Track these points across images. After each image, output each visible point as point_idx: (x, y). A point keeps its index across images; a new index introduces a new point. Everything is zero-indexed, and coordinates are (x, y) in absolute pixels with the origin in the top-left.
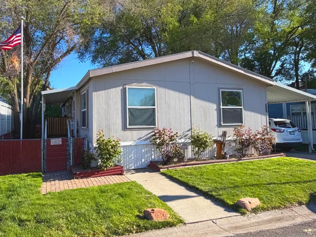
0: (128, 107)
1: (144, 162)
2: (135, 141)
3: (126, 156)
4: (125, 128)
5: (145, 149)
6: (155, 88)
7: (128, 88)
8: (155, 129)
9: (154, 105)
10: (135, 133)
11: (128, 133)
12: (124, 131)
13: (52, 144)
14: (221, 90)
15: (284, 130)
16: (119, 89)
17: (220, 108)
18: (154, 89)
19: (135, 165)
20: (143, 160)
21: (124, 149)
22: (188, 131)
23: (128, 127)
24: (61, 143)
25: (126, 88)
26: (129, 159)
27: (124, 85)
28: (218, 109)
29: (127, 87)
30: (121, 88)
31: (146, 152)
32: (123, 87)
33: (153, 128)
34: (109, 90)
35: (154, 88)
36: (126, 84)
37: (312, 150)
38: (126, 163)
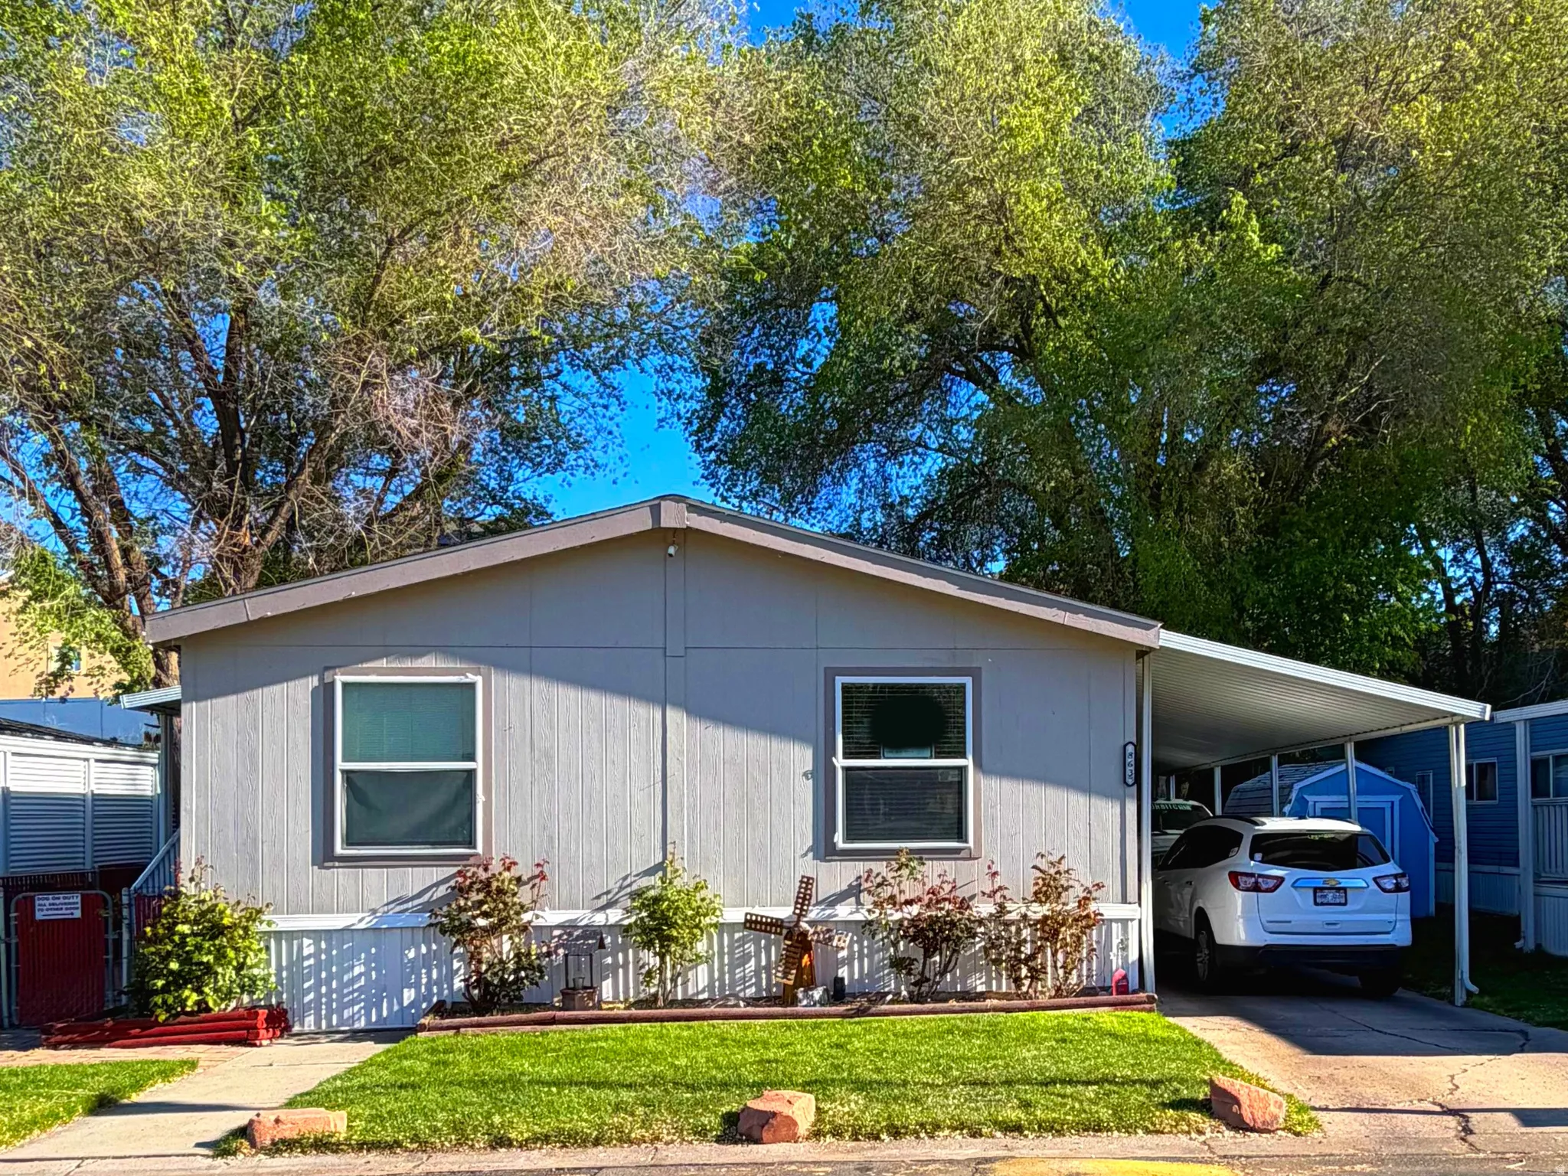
0: (340, 764)
1: (412, 1005)
2: (374, 911)
3: (329, 972)
4: (324, 856)
5: (418, 949)
6: (479, 680)
7: (345, 685)
8: (472, 861)
9: (471, 758)
10: (373, 876)
11: (341, 876)
12: (321, 867)
13: (39, 916)
14: (840, 681)
15: (1281, 880)
16: (301, 690)
17: (831, 770)
18: (472, 686)
19: (368, 1015)
20: (409, 995)
21: (317, 944)
22: (650, 872)
23: (339, 850)
24: (78, 914)
25: (332, 684)
26: (342, 985)
27: (327, 668)
28: (823, 774)
29: (340, 679)
30: (314, 681)
31: (426, 961)
32: (321, 679)
33: (466, 857)
34: (258, 693)
35: (471, 678)
36: (334, 668)
37: (1469, 993)
38: (329, 1004)
